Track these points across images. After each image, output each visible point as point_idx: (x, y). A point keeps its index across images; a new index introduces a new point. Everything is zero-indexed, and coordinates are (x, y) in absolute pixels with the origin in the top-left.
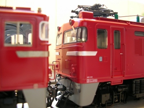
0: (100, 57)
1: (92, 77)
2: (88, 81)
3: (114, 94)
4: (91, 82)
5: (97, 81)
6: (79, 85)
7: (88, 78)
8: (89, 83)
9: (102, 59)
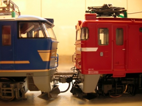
0: (101, 53)
1: (93, 69)
2: (89, 72)
3: (116, 86)
4: (93, 73)
5: (98, 73)
6: (83, 76)
7: (90, 70)
8: (91, 74)
9: (102, 54)
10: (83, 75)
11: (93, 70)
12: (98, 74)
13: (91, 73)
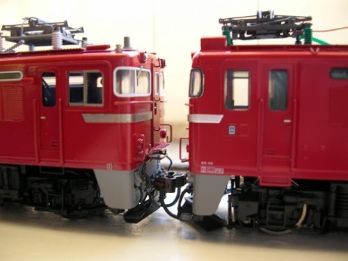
0: (230, 127)
1: (212, 163)
2: (204, 169)
4: (210, 172)
5: (223, 173)
6: (192, 176)
7: (204, 165)
8: (206, 174)
9: (234, 130)
10: (192, 174)
11: (210, 165)
12: (224, 175)
13: (208, 172)
